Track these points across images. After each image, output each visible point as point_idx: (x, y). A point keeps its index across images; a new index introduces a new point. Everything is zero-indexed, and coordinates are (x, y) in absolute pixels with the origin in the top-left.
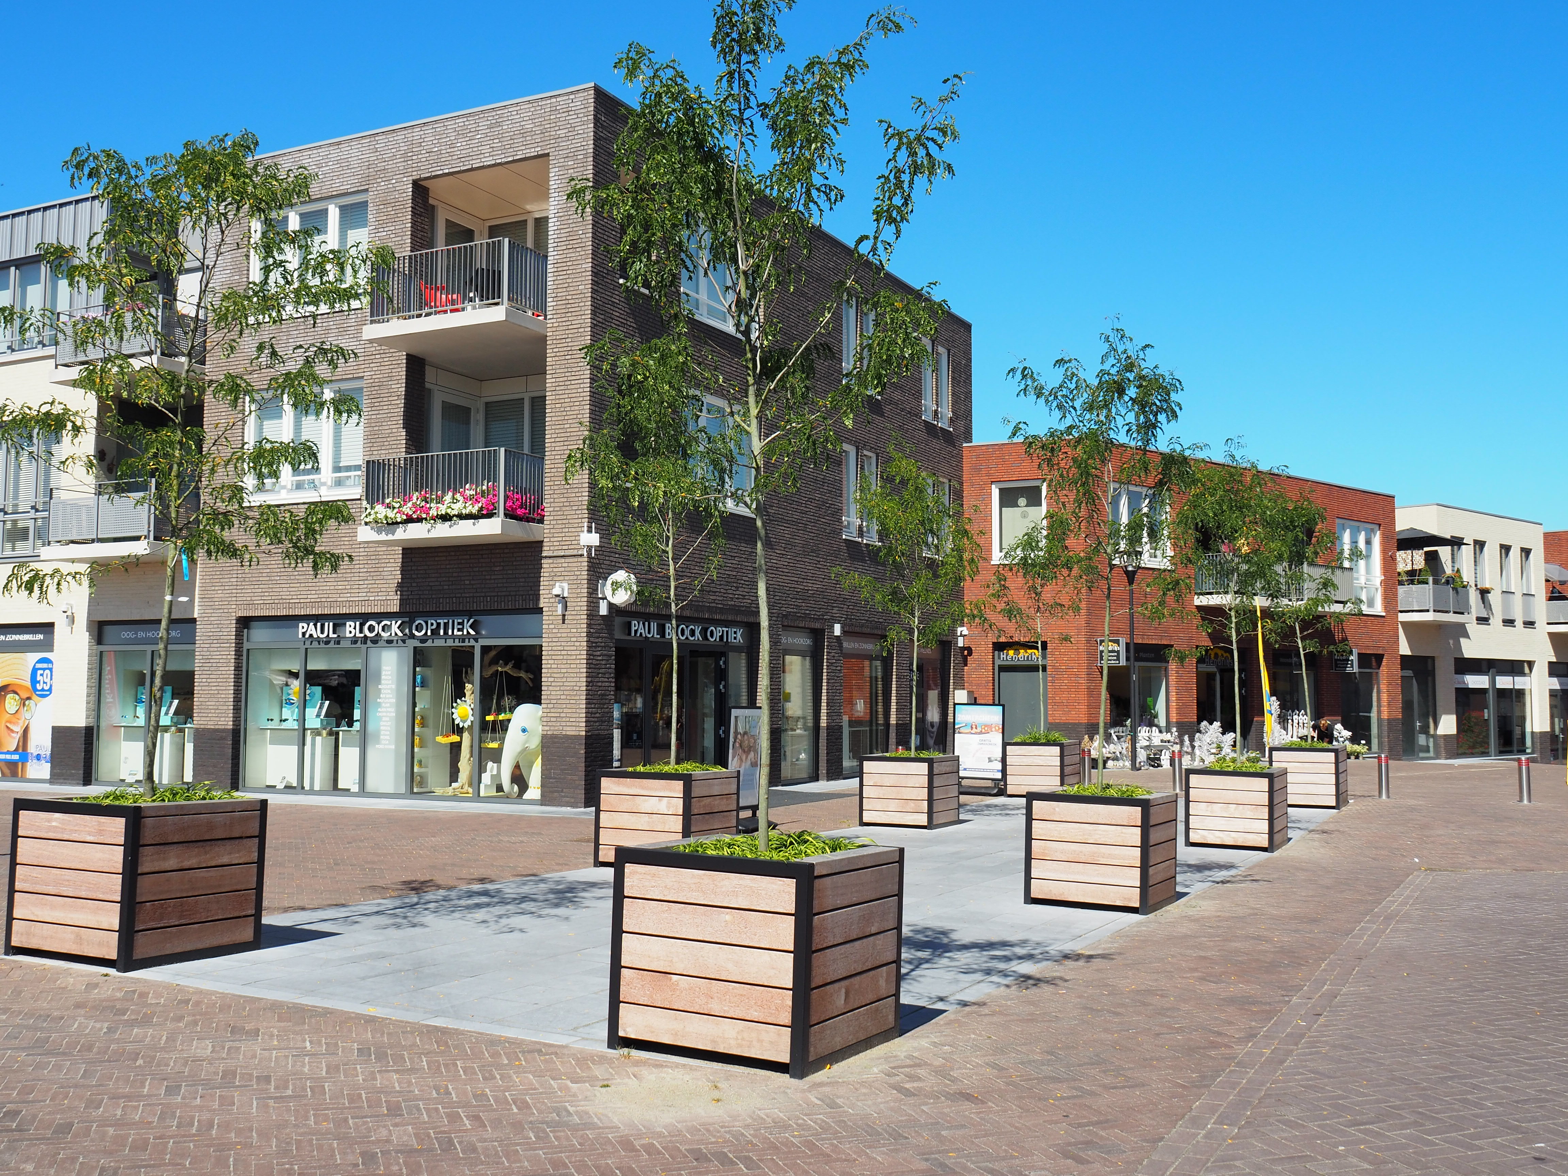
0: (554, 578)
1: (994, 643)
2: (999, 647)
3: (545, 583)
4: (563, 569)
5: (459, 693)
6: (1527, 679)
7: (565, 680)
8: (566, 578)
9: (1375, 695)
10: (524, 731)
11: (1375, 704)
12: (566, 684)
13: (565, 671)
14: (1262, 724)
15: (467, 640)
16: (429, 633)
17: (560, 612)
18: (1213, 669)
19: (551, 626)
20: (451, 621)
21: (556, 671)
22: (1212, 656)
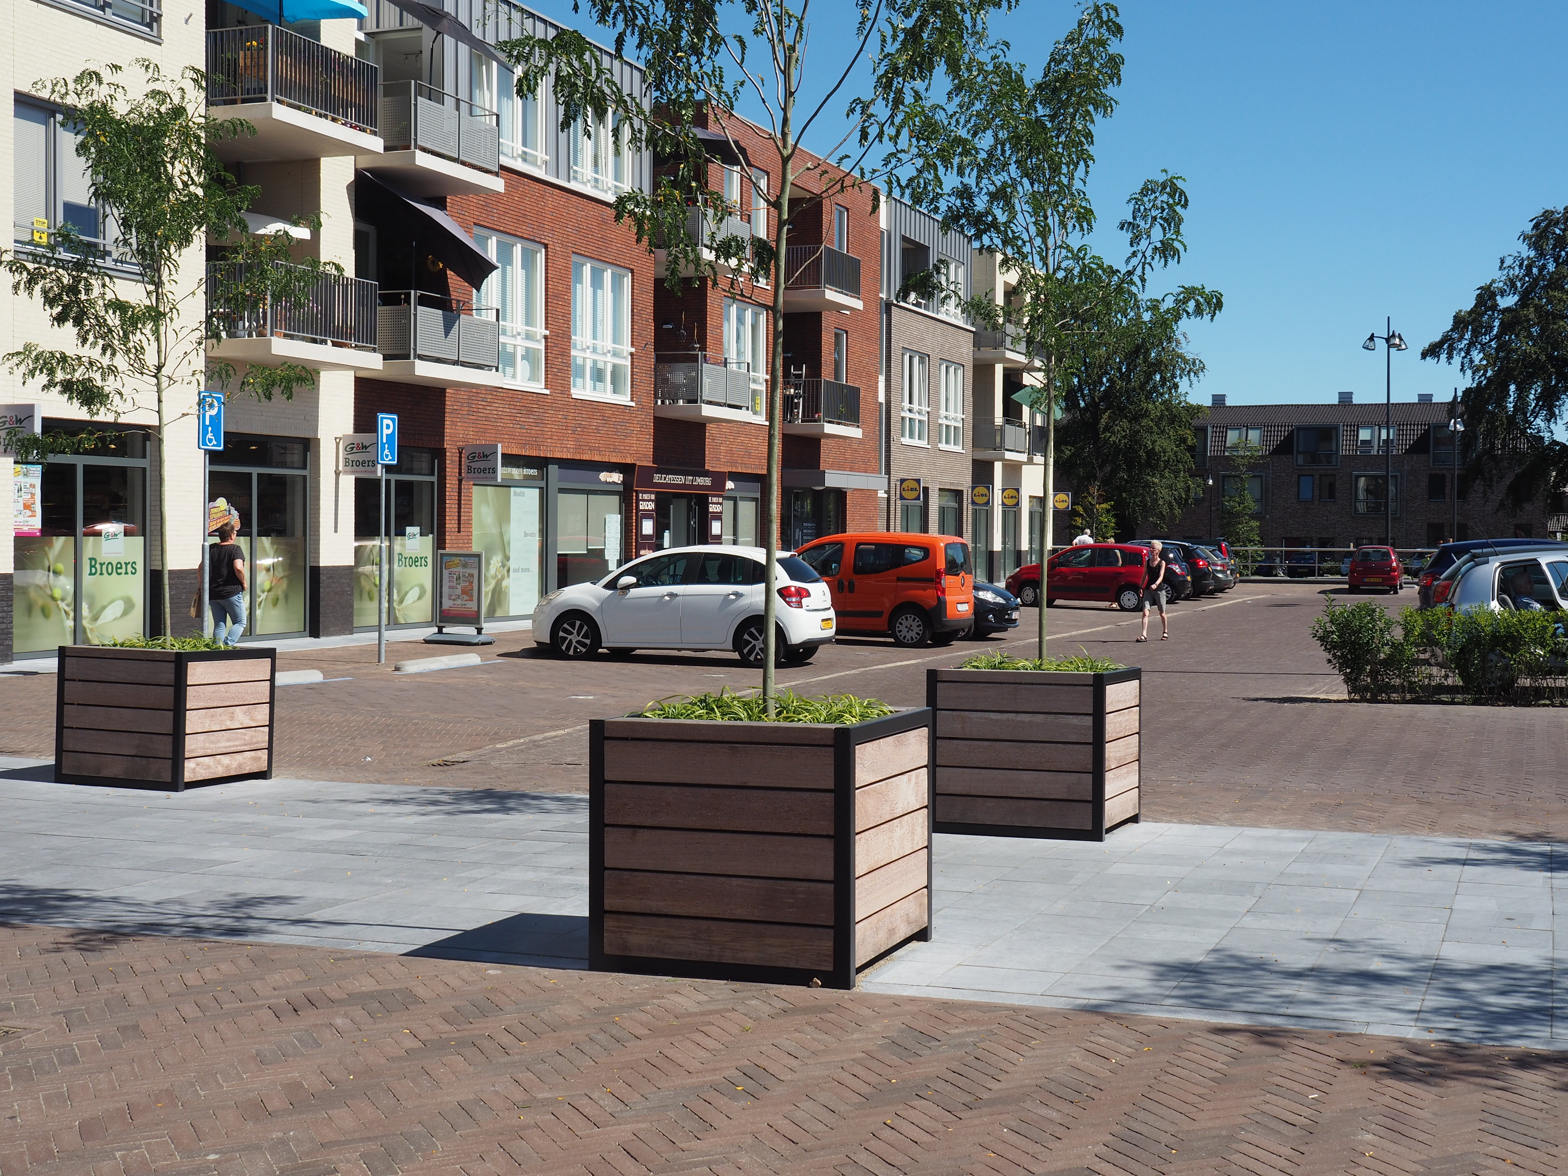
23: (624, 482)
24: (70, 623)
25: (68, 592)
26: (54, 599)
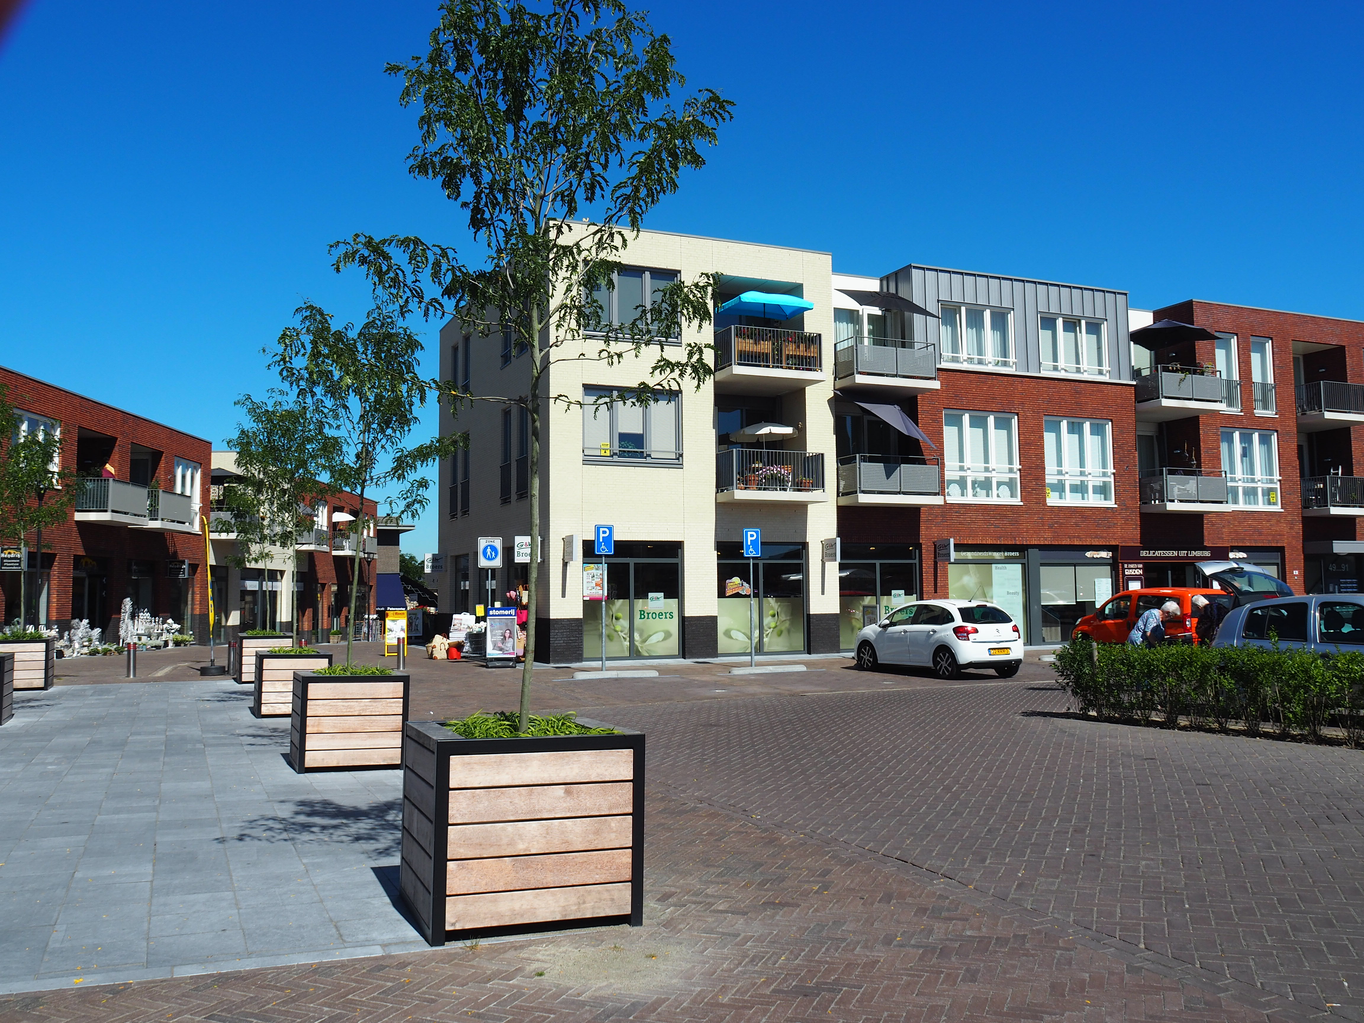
6: (279, 583)
9: (190, 596)
11: (189, 603)
14: (119, 620)
18: (83, 575)
22: (84, 564)
23: (1112, 557)
24: (627, 643)
25: (625, 628)
26: (616, 631)
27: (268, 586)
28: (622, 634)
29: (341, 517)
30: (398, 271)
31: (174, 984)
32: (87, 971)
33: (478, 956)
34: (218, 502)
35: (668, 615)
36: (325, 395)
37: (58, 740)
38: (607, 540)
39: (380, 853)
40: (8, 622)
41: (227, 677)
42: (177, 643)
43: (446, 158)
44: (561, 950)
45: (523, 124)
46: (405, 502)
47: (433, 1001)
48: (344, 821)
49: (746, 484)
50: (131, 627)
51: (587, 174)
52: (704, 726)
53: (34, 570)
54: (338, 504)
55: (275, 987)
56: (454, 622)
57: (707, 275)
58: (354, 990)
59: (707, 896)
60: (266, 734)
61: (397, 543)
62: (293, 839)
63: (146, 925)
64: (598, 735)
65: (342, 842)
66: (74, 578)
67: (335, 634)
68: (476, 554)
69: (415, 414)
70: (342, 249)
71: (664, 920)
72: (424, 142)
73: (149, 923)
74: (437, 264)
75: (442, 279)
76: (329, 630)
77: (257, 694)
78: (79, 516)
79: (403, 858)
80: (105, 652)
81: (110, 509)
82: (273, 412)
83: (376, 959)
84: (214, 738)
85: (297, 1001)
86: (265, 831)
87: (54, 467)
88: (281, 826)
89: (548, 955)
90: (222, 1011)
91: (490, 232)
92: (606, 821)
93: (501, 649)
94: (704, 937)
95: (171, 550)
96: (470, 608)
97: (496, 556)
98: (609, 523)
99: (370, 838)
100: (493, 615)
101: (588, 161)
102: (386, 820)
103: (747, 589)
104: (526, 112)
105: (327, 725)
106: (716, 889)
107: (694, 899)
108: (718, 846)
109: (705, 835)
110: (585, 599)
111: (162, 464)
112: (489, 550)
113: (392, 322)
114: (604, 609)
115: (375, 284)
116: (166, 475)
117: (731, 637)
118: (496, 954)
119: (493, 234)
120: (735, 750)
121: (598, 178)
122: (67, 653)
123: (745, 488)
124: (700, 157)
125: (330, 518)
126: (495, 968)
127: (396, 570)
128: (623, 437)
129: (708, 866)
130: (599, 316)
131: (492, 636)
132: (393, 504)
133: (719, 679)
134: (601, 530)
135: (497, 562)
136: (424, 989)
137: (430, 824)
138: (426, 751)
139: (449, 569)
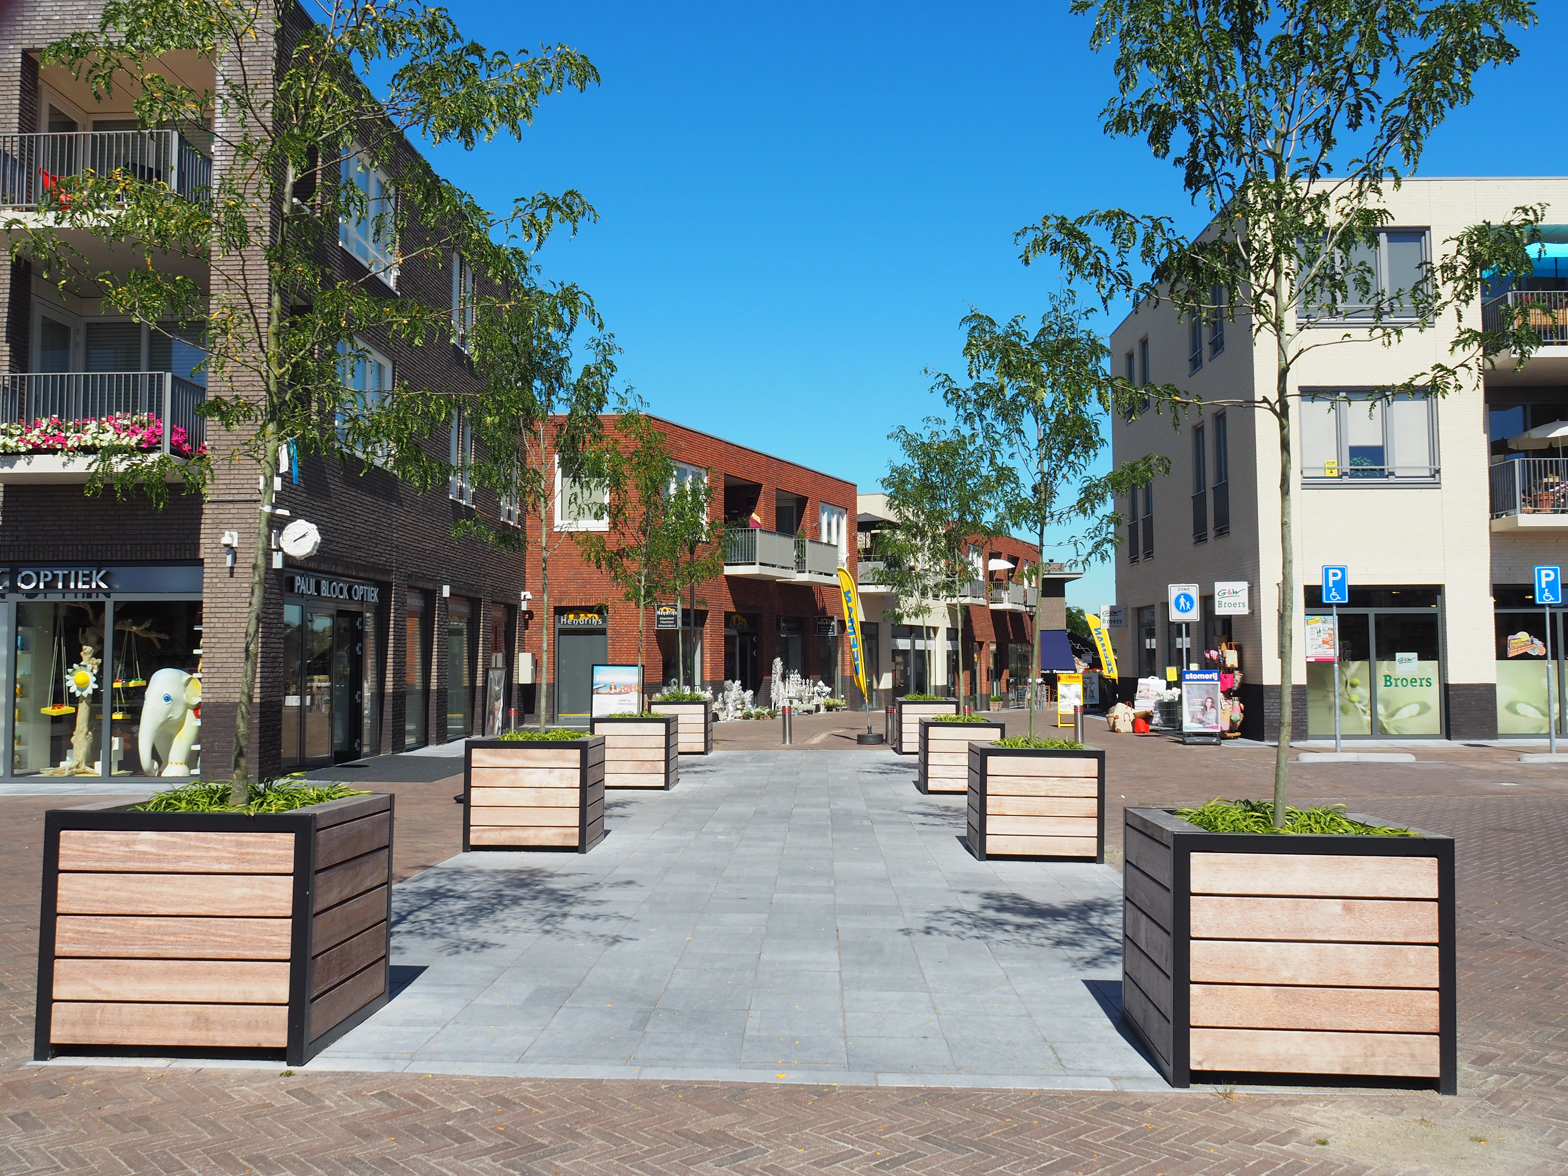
0: (220, 527)
1: (555, 608)
2: (560, 611)
3: (207, 531)
4: (231, 516)
5: (75, 658)
6: (932, 642)
7: (233, 640)
8: (235, 526)
9: (840, 656)
10: (167, 699)
11: (839, 663)
12: (234, 645)
13: (233, 630)
14: (770, 682)
15: (94, 595)
16: (42, 586)
17: (229, 563)
18: (734, 632)
19: (214, 580)
20: (73, 573)
21: (221, 630)
22: (734, 621)
24: (1367, 718)
25: (1364, 698)
26: (1352, 702)
27: (920, 645)
28: (1359, 706)
29: (1000, 565)
30: (1099, 255)
31: (882, 1093)
32: (787, 1066)
33: (1236, 1107)
34: (866, 550)
35: (1424, 682)
36: (996, 419)
37: (724, 809)
38: (1339, 585)
39: (1087, 963)
40: (666, 683)
41: (886, 746)
42: (829, 708)
43: (1152, 106)
44: (1345, 1114)
45: (1254, 45)
46: (1092, 542)
47: (1187, 1158)
48: (1041, 921)
49: (1535, 505)
50: (782, 690)
51: (1350, 91)
52: (1495, 830)
53: (688, 628)
54: (995, 549)
55: (991, 1113)
56: (1139, 688)
57: (1525, 211)
58: (1086, 1130)
59: (1546, 1064)
60: (939, 812)
61: (1062, 595)
62: (985, 937)
63: (841, 1021)
64: (1385, 836)
65: (1042, 946)
66: (725, 636)
67: (995, 700)
68: (1166, 605)
69: (1102, 436)
70: (1030, 236)
71: (1487, 1092)
72: (1122, 91)
73: (844, 1020)
74: (1149, 239)
75: (1156, 257)
76: (988, 696)
77: (922, 766)
78: (729, 571)
79: (1125, 973)
80: (758, 716)
81: (757, 562)
82: (930, 445)
83: (1106, 1094)
84: (880, 814)
85: (1019, 1133)
86: (953, 924)
87: (704, 519)
88: (969, 921)
89: (1329, 1118)
90: (937, 1133)
91: (1213, 191)
92: (1401, 950)
93: (1201, 722)
94: (1556, 1124)
95: (820, 605)
96: (1158, 670)
97: (1191, 607)
98: (1340, 563)
99: (1073, 944)
100: (1190, 680)
101: (1351, 75)
102: (1089, 924)
103: (1538, 648)
104: (1258, 29)
105: (1010, 805)
106: (1559, 1056)
107: (1527, 1067)
108: (1550, 997)
109: (1527, 980)
110: (1309, 660)
111: (807, 511)
112: (1182, 600)
113: (1072, 326)
114: (1337, 673)
115: (1071, 274)
116: (812, 522)
117: (1516, 712)
118: (1257, 1108)
119: (1216, 193)
120: (1549, 866)
121: (1366, 95)
122: (722, 715)
123: (1534, 512)
124: (1510, 46)
125: (986, 566)
126: (1260, 1126)
127: (1063, 626)
128: (1355, 452)
129: (1540, 1023)
130: (1367, 283)
131: (1190, 705)
132: (1079, 545)
133: (1504, 768)
134: (1331, 572)
135: (1194, 615)
136: (1172, 1140)
137: (1165, 935)
138: (1156, 844)
139: (1130, 624)
